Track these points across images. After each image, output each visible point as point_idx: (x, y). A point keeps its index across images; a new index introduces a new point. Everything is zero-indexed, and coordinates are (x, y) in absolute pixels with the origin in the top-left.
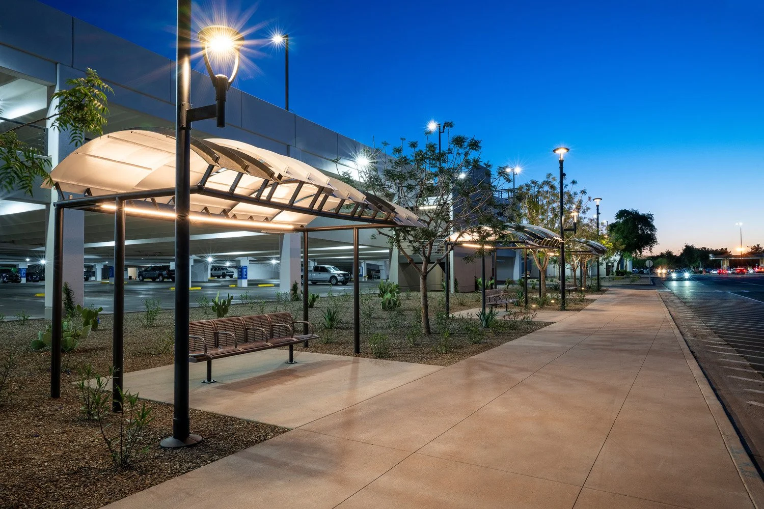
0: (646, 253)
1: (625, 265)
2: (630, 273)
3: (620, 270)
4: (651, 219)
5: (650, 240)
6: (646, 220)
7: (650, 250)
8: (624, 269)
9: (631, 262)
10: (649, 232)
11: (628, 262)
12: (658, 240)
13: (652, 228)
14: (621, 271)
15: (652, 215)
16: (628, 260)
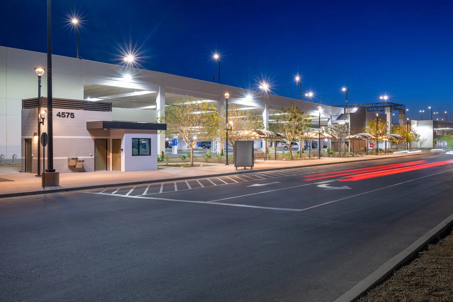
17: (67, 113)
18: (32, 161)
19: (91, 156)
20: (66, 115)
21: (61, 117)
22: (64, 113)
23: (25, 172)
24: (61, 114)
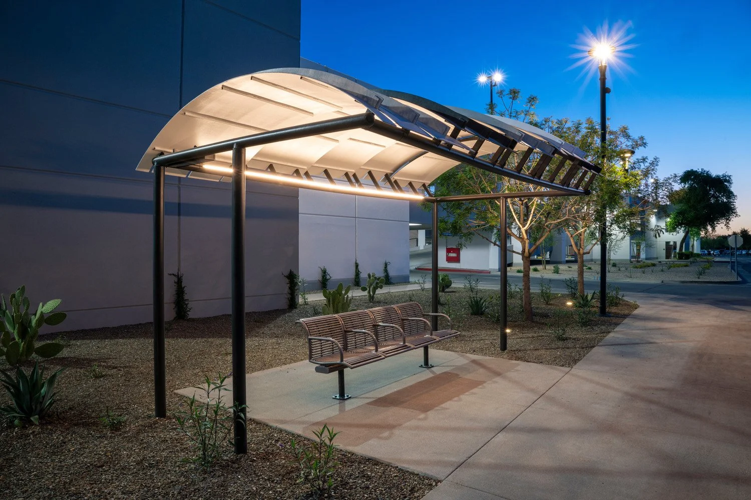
0: (721, 229)
1: (691, 245)
2: (698, 255)
3: (684, 251)
4: (729, 181)
5: (726, 211)
6: (721, 184)
7: (727, 225)
8: (691, 250)
9: (699, 241)
10: (725, 200)
11: (695, 241)
12: (738, 211)
13: (730, 194)
14: (687, 253)
15: (729, 177)
16: (696, 239)
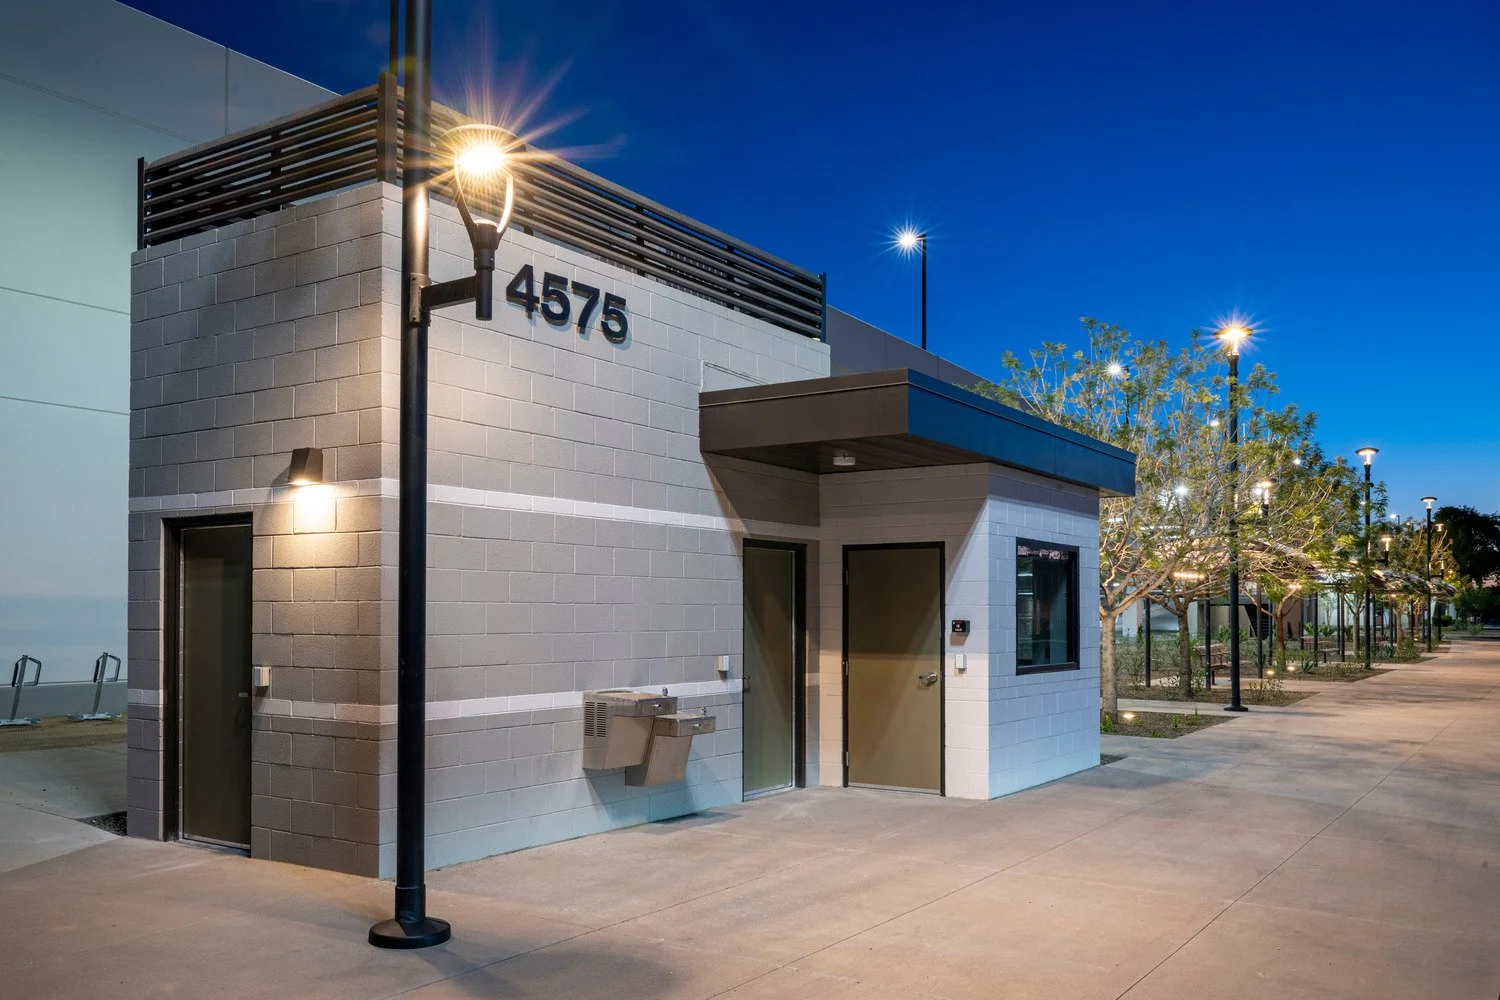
17: (579, 288)
18: (261, 740)
19: (724, 675)
20: (577, 304)
21: (539, 319)
22: (563, 281)
23: (171, 831)
24: (538, 291)
